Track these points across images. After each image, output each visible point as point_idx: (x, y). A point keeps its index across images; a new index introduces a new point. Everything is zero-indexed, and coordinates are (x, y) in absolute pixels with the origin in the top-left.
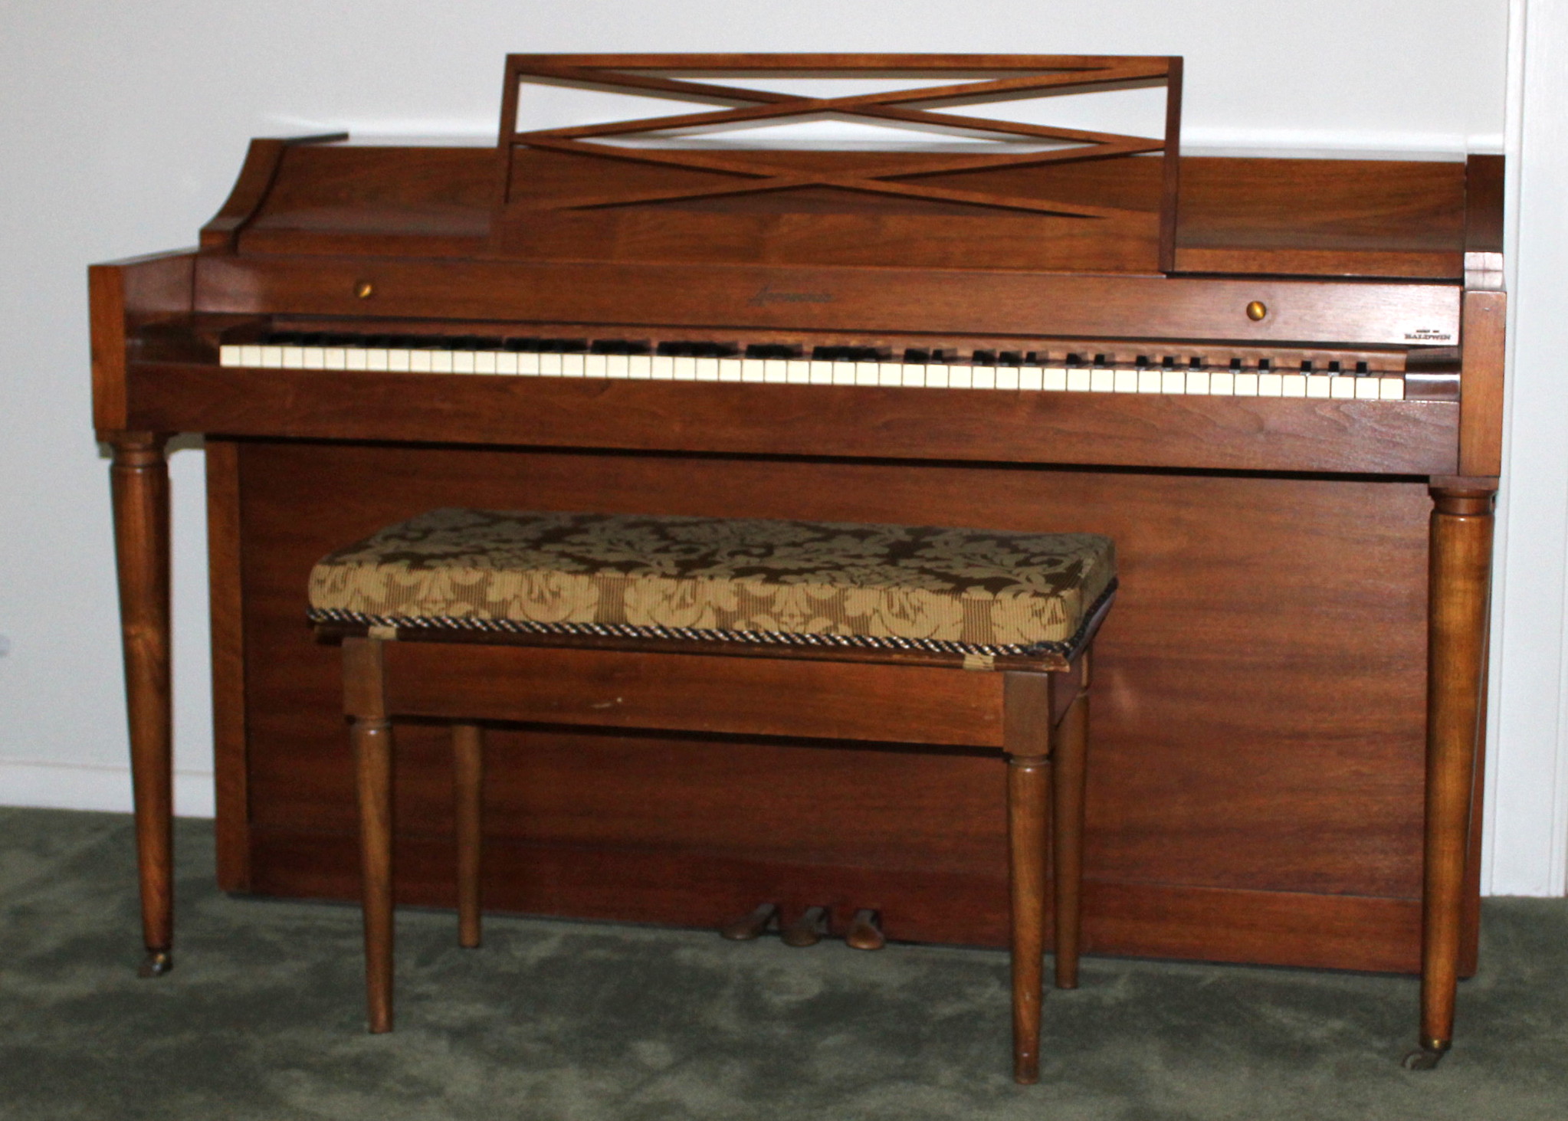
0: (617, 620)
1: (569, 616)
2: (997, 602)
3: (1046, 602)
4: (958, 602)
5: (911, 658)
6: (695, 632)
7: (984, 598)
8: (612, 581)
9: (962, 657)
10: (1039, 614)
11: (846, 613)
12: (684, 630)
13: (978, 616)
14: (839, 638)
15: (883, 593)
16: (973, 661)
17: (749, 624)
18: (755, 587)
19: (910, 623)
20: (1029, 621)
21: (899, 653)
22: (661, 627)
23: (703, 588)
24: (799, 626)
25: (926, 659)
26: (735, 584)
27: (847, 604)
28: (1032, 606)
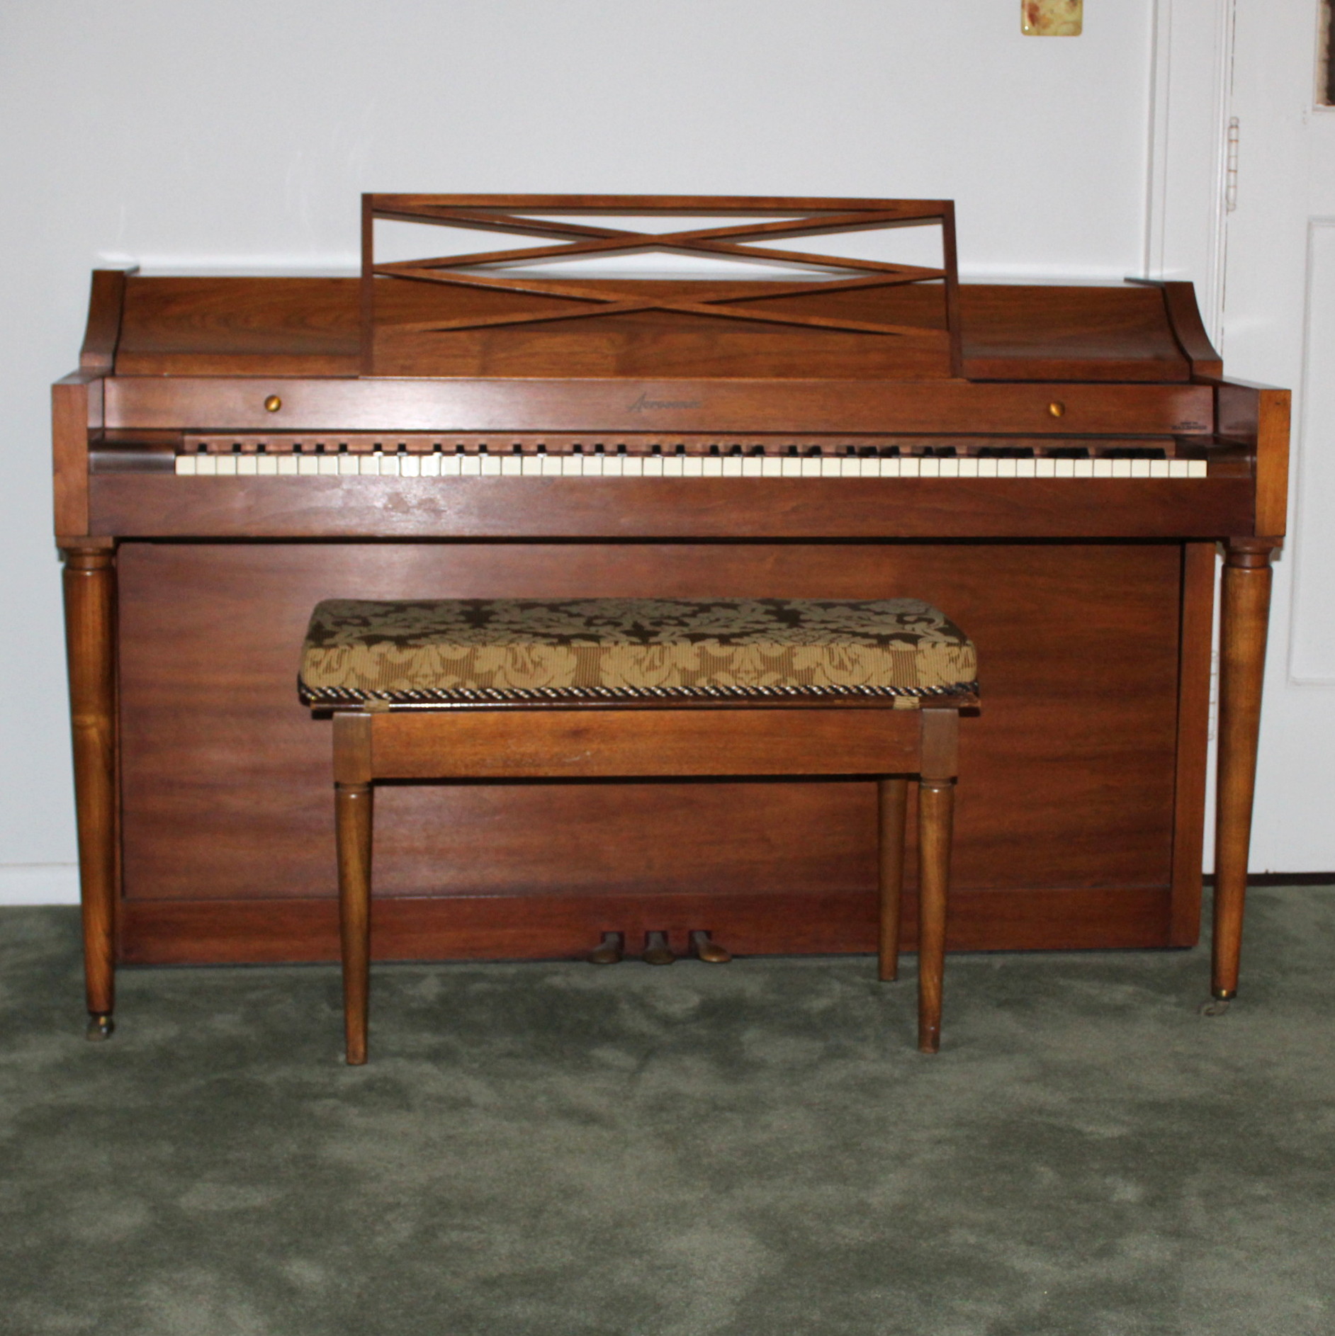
0: (593, 684)
1: (549, 682)
2: (920, 651)
3: (960, 650)
4: (888, 653)
5: (849, 703)
6: (664, 690)
7: (906, 650)
8: (589, 650)
9: (892, 698)
10: (953, 660)
11: (794, 668)
12: (653, 688)
13: (904, 665)
14: (788, 688)
15: (825, 649)
16: (902, 703)
17: (709, 681)
18: (713, 648)
19: (848, 673)
20: (947, 666)
21: (840, 699)
22: (633, 688)
23: (670, 653)
24: (754, 681)
25: (863, 702)
26: (698, 648)
27: (795, 660)
28: (949, 654)
